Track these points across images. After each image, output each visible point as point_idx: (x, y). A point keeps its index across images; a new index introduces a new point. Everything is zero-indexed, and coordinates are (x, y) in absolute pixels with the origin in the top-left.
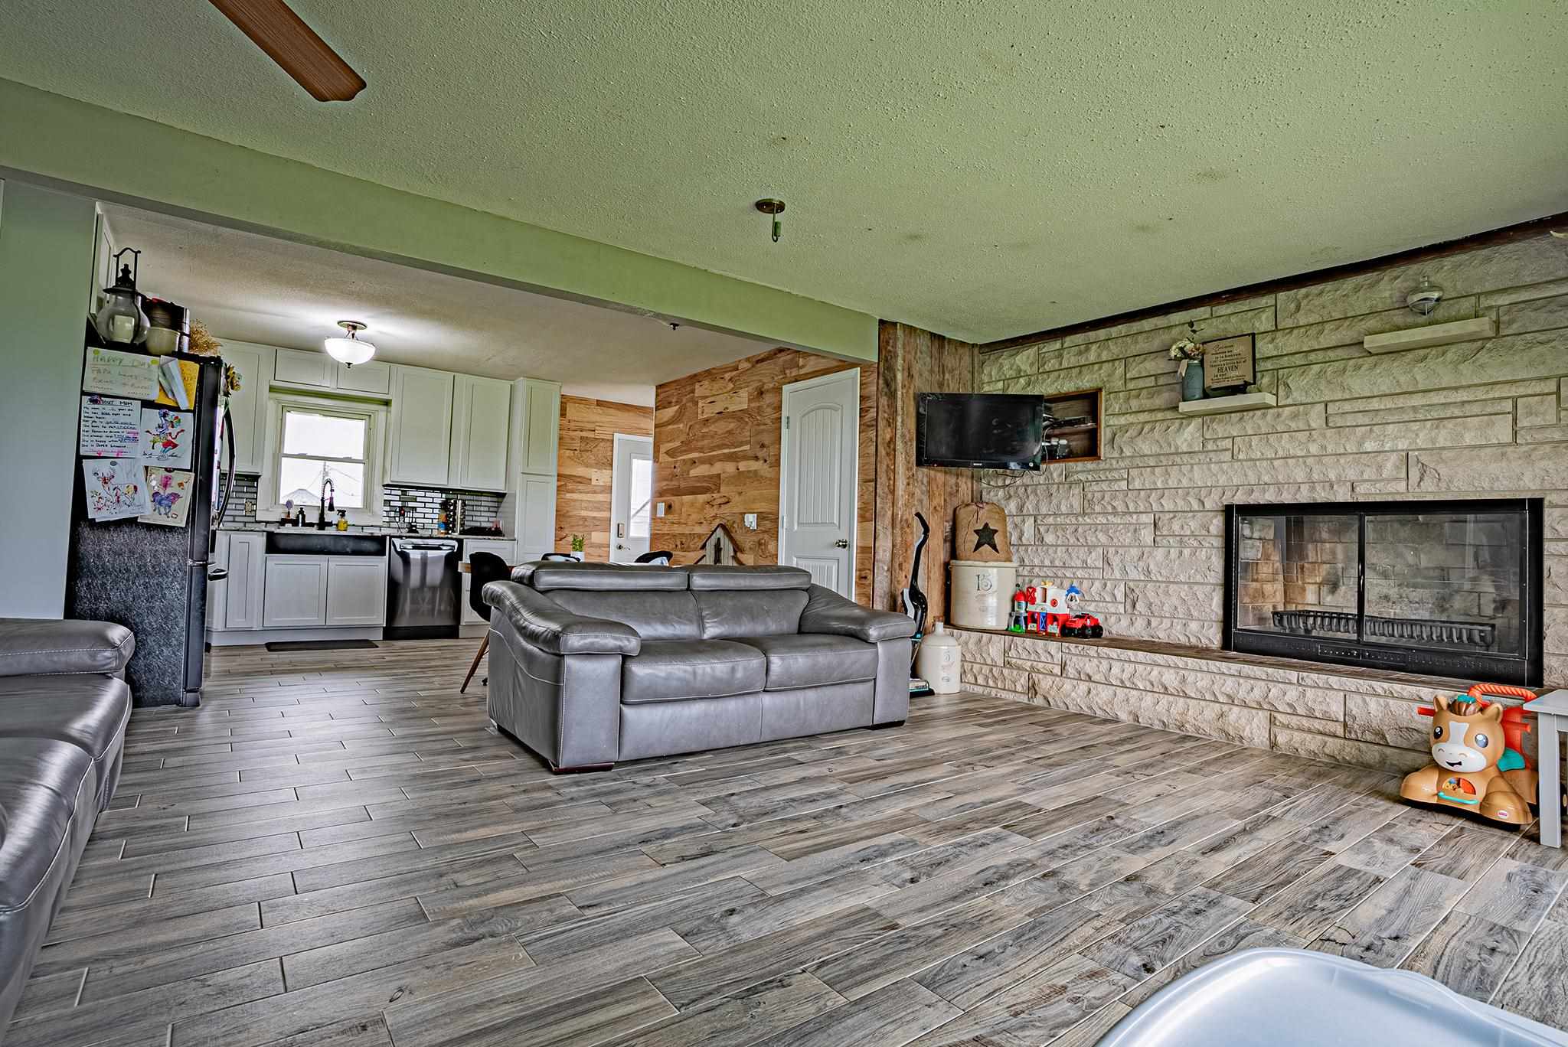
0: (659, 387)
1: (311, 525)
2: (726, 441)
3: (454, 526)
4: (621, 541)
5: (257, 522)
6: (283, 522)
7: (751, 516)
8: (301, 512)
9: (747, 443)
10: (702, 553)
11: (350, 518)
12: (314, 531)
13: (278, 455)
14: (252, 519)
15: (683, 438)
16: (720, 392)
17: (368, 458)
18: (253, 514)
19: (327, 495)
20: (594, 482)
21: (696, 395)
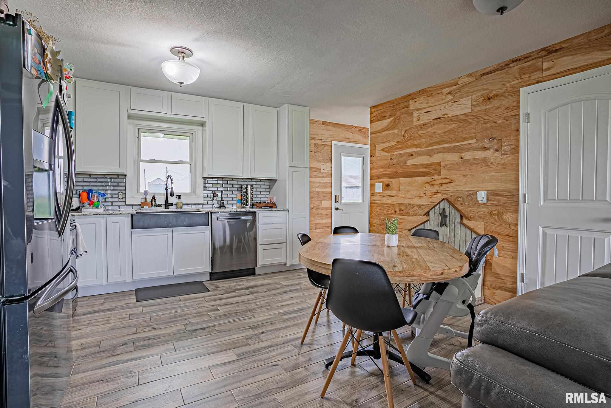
0: (371, 108)
1: (159, 206)
2: (446, 138)
3: (247, 202)
4: (338, 205)
5: (126, 205)
6: (142, 205)
7: (483, 192)
8: (154, 198)
9: (472, 138)
10: (425, 218)
11: (183, 200)
12: (162, 209)
13: (138, 160)
14: (123, 204)
15: (399, 139)
16: (437, 103)
17: (192, 161)
18: (124, 200)
19: (169, 186)
20: (322, 171)
21: (410, 109)
